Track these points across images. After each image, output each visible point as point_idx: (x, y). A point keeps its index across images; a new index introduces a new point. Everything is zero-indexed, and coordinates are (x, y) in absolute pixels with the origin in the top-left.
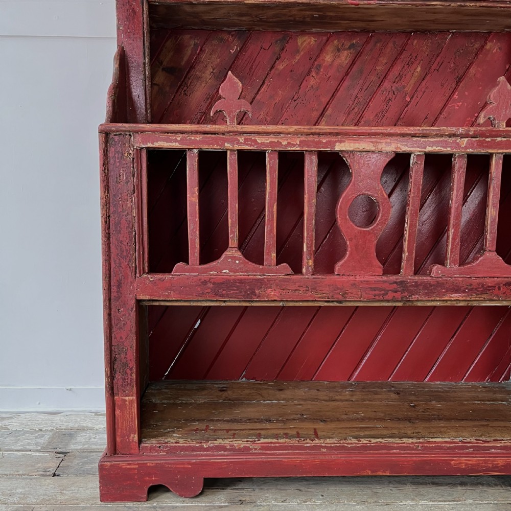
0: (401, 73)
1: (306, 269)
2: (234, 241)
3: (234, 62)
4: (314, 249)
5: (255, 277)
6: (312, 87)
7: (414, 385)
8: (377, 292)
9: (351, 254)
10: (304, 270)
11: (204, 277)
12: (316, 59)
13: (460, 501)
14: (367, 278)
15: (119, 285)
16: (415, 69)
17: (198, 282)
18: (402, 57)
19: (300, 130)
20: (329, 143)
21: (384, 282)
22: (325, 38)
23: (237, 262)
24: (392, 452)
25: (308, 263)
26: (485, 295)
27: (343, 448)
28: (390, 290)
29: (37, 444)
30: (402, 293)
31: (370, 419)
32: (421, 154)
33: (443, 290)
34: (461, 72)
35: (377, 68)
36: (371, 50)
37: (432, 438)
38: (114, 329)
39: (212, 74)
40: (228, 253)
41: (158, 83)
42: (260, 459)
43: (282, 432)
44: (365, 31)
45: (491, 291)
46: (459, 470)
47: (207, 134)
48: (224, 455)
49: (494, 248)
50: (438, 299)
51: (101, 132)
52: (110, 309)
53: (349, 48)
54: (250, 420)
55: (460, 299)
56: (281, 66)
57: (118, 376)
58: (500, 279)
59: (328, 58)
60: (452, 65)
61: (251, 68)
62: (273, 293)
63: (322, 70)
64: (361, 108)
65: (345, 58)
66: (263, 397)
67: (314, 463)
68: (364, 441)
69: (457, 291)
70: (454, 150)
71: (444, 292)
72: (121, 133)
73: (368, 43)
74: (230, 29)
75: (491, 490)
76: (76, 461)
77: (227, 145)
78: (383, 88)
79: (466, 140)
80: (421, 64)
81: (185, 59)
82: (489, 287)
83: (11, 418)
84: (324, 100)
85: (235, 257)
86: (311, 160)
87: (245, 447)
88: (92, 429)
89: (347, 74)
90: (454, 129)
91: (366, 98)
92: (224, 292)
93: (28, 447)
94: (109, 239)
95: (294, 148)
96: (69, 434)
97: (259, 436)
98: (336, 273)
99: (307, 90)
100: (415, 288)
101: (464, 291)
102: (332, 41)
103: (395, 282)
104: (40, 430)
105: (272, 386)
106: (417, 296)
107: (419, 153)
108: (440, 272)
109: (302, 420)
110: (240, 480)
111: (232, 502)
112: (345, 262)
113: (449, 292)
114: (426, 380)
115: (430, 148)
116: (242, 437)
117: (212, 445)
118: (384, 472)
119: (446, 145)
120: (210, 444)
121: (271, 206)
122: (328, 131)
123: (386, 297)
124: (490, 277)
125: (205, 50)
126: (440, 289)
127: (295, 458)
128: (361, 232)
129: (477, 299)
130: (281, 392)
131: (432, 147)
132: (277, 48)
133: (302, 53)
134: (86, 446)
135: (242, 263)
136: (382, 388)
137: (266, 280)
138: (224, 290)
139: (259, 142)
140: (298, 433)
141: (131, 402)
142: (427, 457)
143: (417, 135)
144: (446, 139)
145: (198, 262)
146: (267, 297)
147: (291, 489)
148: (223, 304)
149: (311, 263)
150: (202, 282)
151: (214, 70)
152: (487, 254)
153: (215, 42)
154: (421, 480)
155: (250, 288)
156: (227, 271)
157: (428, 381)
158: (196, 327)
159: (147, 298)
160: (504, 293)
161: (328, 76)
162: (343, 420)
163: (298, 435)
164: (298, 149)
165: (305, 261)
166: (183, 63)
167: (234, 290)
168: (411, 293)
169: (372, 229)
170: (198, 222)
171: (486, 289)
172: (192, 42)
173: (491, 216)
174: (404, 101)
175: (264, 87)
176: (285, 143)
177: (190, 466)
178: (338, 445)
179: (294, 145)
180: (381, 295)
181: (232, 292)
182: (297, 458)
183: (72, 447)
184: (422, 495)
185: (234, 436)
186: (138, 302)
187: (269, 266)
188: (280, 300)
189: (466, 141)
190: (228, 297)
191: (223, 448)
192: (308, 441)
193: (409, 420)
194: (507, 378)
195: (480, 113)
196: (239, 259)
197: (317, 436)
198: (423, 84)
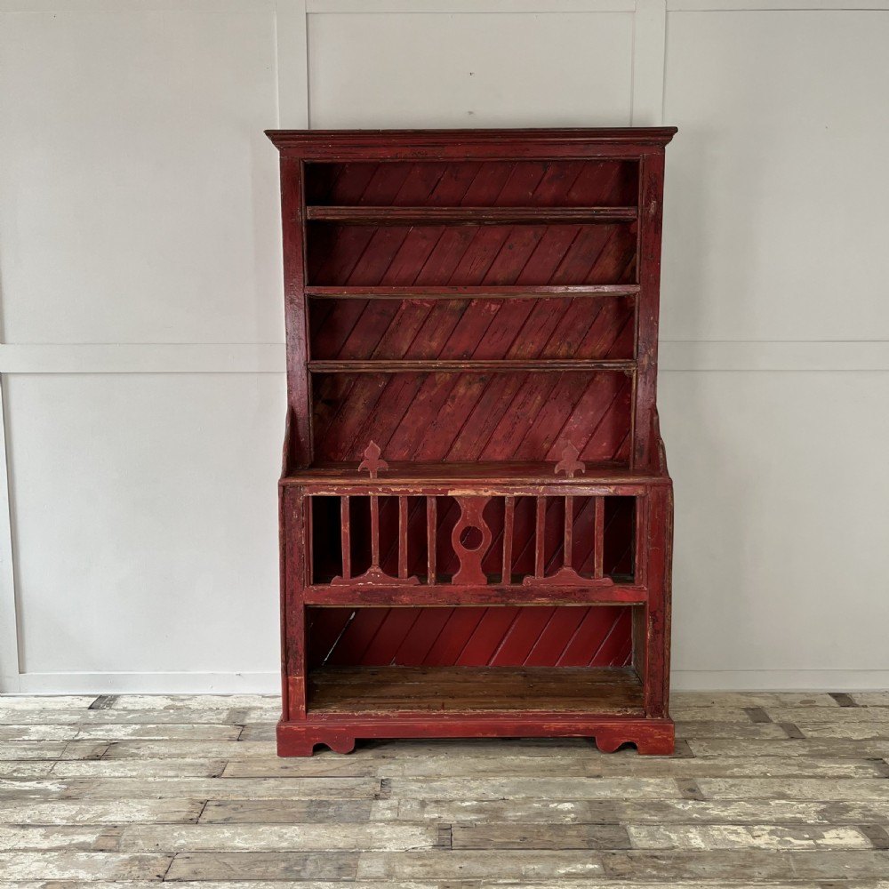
0: (524, 401)
1: (430, 581)
2: (376, 560)
3: (381, 395)
4: (435, 565)
5: (392, 587)
6: (448, 414)
7: (543, 670)
8: (484, 597)
9: (463, 569)
10: (428, 581)
11: (353, 587)
12: (451, 391)
14: (475, 586)
15: (292, 594)
16: (536, 398)
17: (349, 591)
19: (422, 482)
20: (443, 491)
21: (488, 589)
23: (378, 576)
24: (498, 719)
25: (432, 576)
27: (461, 716)
28: (493, 596)
29: (218, 719)
30: (501, 598)
31: (490, 696)
32: (512, 497)
33: (533, 596)
34: (576, 399)
35: (503, 397)
36: (498, 383)
37: (532, 709)
38: (288, 626)
39: (364, 404)
40: (372, 569)
41: (318, 412)
42: (398, 724)
43: (416, 705)
45: (569, 596)
46: (549, 732)
47: (355, 485)
48: (370, 721)
49: (570, 565)
50: (529, 602)
51: (279, 486)
52: (285, 612)
53: (479, 381)
54: (393, 697)
55: (546, 602)
56: (421, 397)
57: (291, 661)
58: (575, 587)
59: (461, 390)
60: (568, 394)
61: (396, 400)
62: (405, 599)
63: (456, 400)
64: (491, 430)
65: (476, 389)
66: (407, 679)
67: (439, 727)
68: (478, 711)
69: (543, 597)
70: (534, 494)
72: (294, 486)
73: (495, 377)
75: (579, 750)
76: (254, 731)
77: (370, 493)
78: (508, 413)
80: (540, 394)
82: (567, 593)
83: (189, 699)
84: (459, 425)
85: (377, 572)
86: (431, 502)
87: (387, 715)
88: (261, 708)
90: (534, 480)
91: (495, 422)
92: (369, 598)
93: (212, 721)
94: (285, 561)
95: (419, 495)
96: (245, 712)
97: (398, 708)
98: (453, 583)
99: (444, 416)
100: (512, 594)
101: (548, 596)
102: (465, 376)
103: (496, 590)
104: (218, 709)
105: (417, 670)
106: (513, 600)
107: (510, 497)
108: (528, 582)
109: (435, 696)
111: (377, 757)
112: (458, 575)
113: (537, 597)
115: (517, 493)
116: (383, 708)
118: (492, 734)
120: (360, 713)
121: (403, 535)
122: (442, 482)
123: (490, 601)
124: (567, 586)
125: (357, 385)
126: (530, 594)
127: (424, 723)
128: (469, 553)
129: (558, 602)
130: (424, 675)
131: (519, 492)
133: (439, 386)
134: (259, 721)
135: (382, 577)
136: (514, 672)
137: (400, 589)
138: (369, 596)
139: (393, 490)
140: (429, 706)
141: (300, 680)
142: (525, 722)
143: (507, 484)
144: (528, 487)
145: (350, 576)
146: (401, 601)
149: (433, 575)
150: (353, 591)
151: (365, 401)
152: (564, 568)
153: (366, 379)
155: (390, 595)
156: (371, 583)
157: (558, 666)
158: (351, 619)
159: (312, 603)
160: (579, 597)
161: (462, 405)
162: (468, 697)
163: (429, 708)
164: (421, 495)
165: (429, 574)
166: (339, 396)
167: (377, 596)
168: (509, 598)
169: (477, 551)
171: (565, 595)
174: (528, 423)
175: (407, 415)
176: (412, 491)
177: (345, 729)
178: (457, 714)
179: (419, 493)
180: (486, 599)
181: (374, 598)
183: (247, 721)
185: (379, 708)
186: (306, 606)
187: (402, 578)
188: (411, 603)
189: (542, 488)
191: (370, 716)
192: (436, 711)
193: (522, 696)
194: (629, 663)
195: (593, 434)
196: (380, 574)
197: (443, 708)
198: (543, 409)
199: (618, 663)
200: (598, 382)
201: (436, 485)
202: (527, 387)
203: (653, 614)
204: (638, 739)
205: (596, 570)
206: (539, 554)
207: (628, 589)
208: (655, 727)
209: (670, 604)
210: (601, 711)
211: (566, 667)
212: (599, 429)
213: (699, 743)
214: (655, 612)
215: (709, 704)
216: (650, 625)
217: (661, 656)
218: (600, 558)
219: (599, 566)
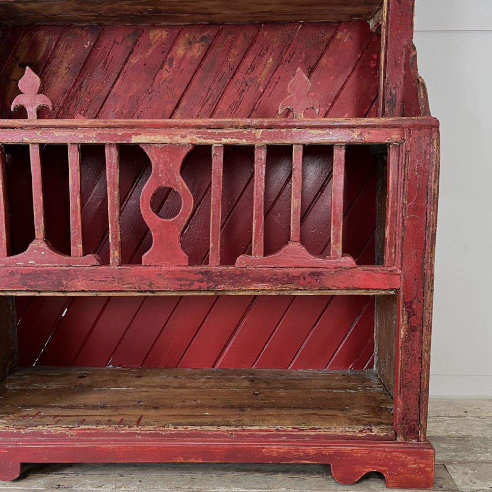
0: (253, 64)
1: (112, 260)
2: (40, 232)
3: (88, 57)
4: (119, 240)
5: (61, 268)
6: (166, 80)
7: (275, 373)
8: (183, 282)
9: (156, 245)
10: (111, 261)
11: (11, 268)
12: (168, 53)
13: (274, 488)
14: (172, 268)
16: (267, 60)
17: (6, 273)
18: (254, 48)
19: (95, 123)
20: (125, 136)
21: (190, 272)
22: (176, 32)
23: (43, 253)
24: (205, 439)
25: (115, 254)
26: (291, 285)
27: (158, 435)
28: (196, 280)
30: (207, 283)
31: (203, 406)
32: (220, 145)
33: (249, 280)
34: (313, 62)
35: (229, 59)
36: (222, 42)
37: (250, 426)
39: (68, 69)
40: (33, 245)
41: (15, 79)
42: (74, 446)
43: (107, 419)
44: (212, 24)
45: (296, 281)
46: (270, 458)
47: (6, 128)
48: (40, 441)
49: (298, 239)
50: (244, 289)
53: (201, 40)
54: (86, 407)
55: (266, 288)
56: (134, 60)
58: (305, 269)
59: (180, 51)
60: (304, 55)
61: (105, 63)
62: (80, 284)
63: (174, 63)
64: (215, 100)
65: (197, 51)
66: (116, 383)
67: (127, 449)
68: (180, 428)
69: (262, 281)
70: (250, 141)
71: (249, 282)
73: (219, 36)
74: (81, 25)
77: (26, 140)
78: (235, 79)
79: (261, 130)
80: (272, 55)
81: (41, 54)
82: (294, 276)
84: (179, 93)
85: (41, 248)
86: (110, 152)
87: (62, 433)
89: (199, 66)
90: (248, 120)
91: (220, 89)
92: (32, 283)
95: (91, 141)
97: (82, 422)
98: (143, 264)
99: (161, 83)
100: (221, 278)
101: (269, 281)
102: (184, 35)
103: (201, 273)
105: (134, 373)
106: (223, 286)
107: (217, 145)
108: (243, 262)
109: (136, 406)
110: (70, 465)
111: (50, 487)
112: (150, 253)
113: (254, 282)
114: (289, 368)
115: (226, 139)
116: (64, 423)
117: (29, 431)
118: (197, 459)
119: (241, 136)
121: (75, 199)
122: (123, 124)
123: (193, 288)
124: (295, 267)
125: (60, 45)
126: (244, 279)
127: (108, 444)
128: (163, 223)
129: (282, 289)
130: (138, 379)
131: (227, 138)
132: (130, 43)
133: (154, 47)
135: (48, 254)
136: (241, 376)
137: (72, 271)
138: (31, 280)
139: (57, 135)
140: (122, 420)
142: (240, 445)
143: (212, 127)
144: (241, 130)
145: (6, 254)
146: (74, 288)
147: (113, 475)
148: (38, 294)
149: (117, 253)
150: (10, 273)
151: (69, 65)
152: (291, 244)
153: (69, 37)
154: (246, 467)
155: (57, 278)
156: (34, 262)
157: (291, 369)
158: (63, 315)
160: (309, 283)
161: (181, 69)
162: (176, 408)
163: (120, 422)
164: (95, 142)
165: (111, 252)
166: (39, 59)
167: (42, 281)
168: (217, 283)
169: (174, 221)
170: (4, 215)
171: (291, 279)
172: (47, 38)
173: (294, 207)
174: (258, 91)
175: (119, 81)
176: (82, 136)
177: (6, 451)
178: (152, 432)
179: (91, 138)
180: (187, 285)
181: (39, 283)
182: (111, 444)
184: (239, 482)
185: (57, 423)
187: (76, 257)
188: (87, 290)
189: (261, 132)
190: (36, 287)
191: (40, 434)
192: (127, 428)
193: (242, 408)
194: (371, 366)
195: (333, 103)
196: (44, 250)
197: (138, 423)
198: (276, 74)
199: (359, 366)
200: (340, 40)
201: (114, 127)
202: (256, 46)
203: (408, 305)
204: (386, 469)
205: (333, 246)
206: (257, 224)
207: (376, 272)
208: (409, 454)
209: (432, 291)
210: (338, 429)
211: (300, 370)
212: (340, 97)
213: (460, 469)
214: (411, 302)
215: (462, 414)
216: (403, 320)
217: (418, 360)
218: (338, 231)
219: (337, 241)
